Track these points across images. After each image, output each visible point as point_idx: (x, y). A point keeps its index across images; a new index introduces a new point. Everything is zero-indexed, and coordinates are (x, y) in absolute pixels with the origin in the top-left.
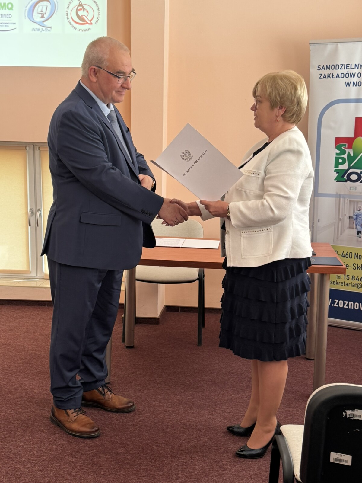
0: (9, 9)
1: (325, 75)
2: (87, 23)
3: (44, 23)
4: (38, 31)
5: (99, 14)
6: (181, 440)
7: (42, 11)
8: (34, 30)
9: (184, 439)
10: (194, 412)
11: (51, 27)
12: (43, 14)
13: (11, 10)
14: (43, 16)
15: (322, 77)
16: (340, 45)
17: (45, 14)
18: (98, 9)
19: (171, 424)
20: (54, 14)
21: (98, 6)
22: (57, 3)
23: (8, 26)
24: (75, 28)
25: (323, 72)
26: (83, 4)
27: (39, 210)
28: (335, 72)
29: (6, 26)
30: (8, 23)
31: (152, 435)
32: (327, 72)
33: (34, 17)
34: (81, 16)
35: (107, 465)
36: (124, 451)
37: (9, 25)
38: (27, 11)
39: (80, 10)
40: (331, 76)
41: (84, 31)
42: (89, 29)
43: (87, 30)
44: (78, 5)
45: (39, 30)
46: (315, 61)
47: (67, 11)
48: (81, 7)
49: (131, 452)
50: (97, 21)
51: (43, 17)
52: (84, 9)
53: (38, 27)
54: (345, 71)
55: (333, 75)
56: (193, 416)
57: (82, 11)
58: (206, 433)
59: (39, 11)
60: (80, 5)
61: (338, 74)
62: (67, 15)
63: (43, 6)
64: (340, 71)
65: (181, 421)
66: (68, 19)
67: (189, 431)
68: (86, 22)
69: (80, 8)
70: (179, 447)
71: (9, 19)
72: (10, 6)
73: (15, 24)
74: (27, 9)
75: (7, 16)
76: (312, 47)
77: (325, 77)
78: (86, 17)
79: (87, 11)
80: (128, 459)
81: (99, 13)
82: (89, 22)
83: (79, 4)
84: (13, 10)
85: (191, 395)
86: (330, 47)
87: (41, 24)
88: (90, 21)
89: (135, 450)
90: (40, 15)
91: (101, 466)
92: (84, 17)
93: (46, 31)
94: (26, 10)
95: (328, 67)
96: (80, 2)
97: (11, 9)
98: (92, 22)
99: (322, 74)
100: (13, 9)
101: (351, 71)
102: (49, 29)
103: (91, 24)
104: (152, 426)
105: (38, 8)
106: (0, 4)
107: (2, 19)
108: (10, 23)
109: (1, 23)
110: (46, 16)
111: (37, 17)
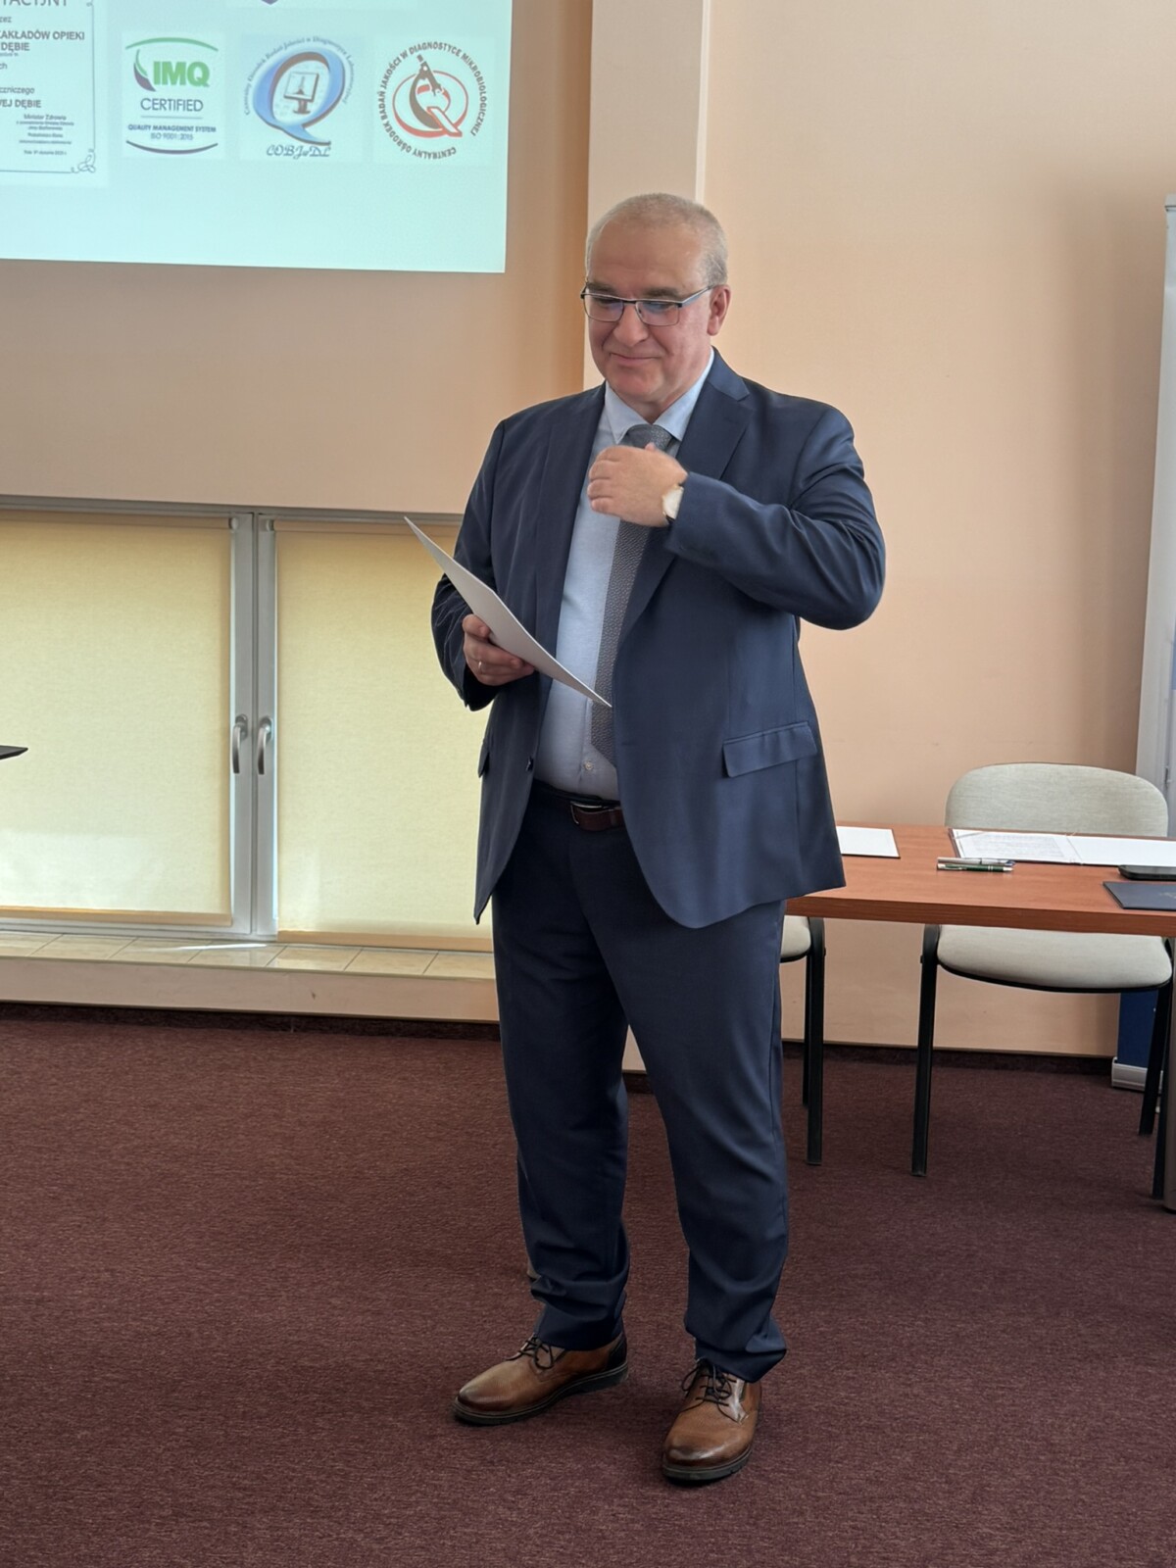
0: (193, 82)
2: (446, 132)
3: (309, 129)
4: (287, 154)
5: (483, 105)
7: (301, 91)
8: (274, 150)
11: (328, 144)
12: (306, 101)
13: (201, 87)
14: (305, 106)
18: (482, 88)
20: (341, 102)
21: (480, 79)
22: (351, 65)
23: (191, 137)
24: (405, 146)
26: (432, 70)
29: (183, 137)
30: (190, 129)
33: (275, 109)
34: (425, 109)
37: (194, 133)
38: (252, 89)
39: (424, 88)
41: (435, 156)
42: (452, 151)
43: (444, 154)
44: (417, 73)
45: (289, 151)
48: (425, 82)
50: (477, 127)
51: (302, 109)
52: (436, 86)
53: (288, 141)
57: (431, 92)
59: (292, 90)
60: (425, 73)
62: (382, 106)
63: (304, 74)
66: (385, 117)
68: (440, 130)
69: (421, 83)
71: (194, 113)
72: (198, 73)
73: (214, 130)
74: (255, 81)
75: (187, 104)
78: (443, 113)
79: (446, 94)
81: (483, 99)
82: (452, 129)
83: (421, 70)
84: (206, 85)
87: (297, 132)
88: (455, 125)
90: (295, 105)
92: (436, 112)
93: (313, 155)
94: (249, 86)
96: (425, 64)
97: (203, 82)
98: (460, 127)
100: (208, 81)
102: (323, 149)
103: (459, 134)
105: (289, 83)
106: (167, 65)
107: (172, 113)
108: (198, 129)
109: (169, 128)
110: (313, 108)
111: (285, 112)
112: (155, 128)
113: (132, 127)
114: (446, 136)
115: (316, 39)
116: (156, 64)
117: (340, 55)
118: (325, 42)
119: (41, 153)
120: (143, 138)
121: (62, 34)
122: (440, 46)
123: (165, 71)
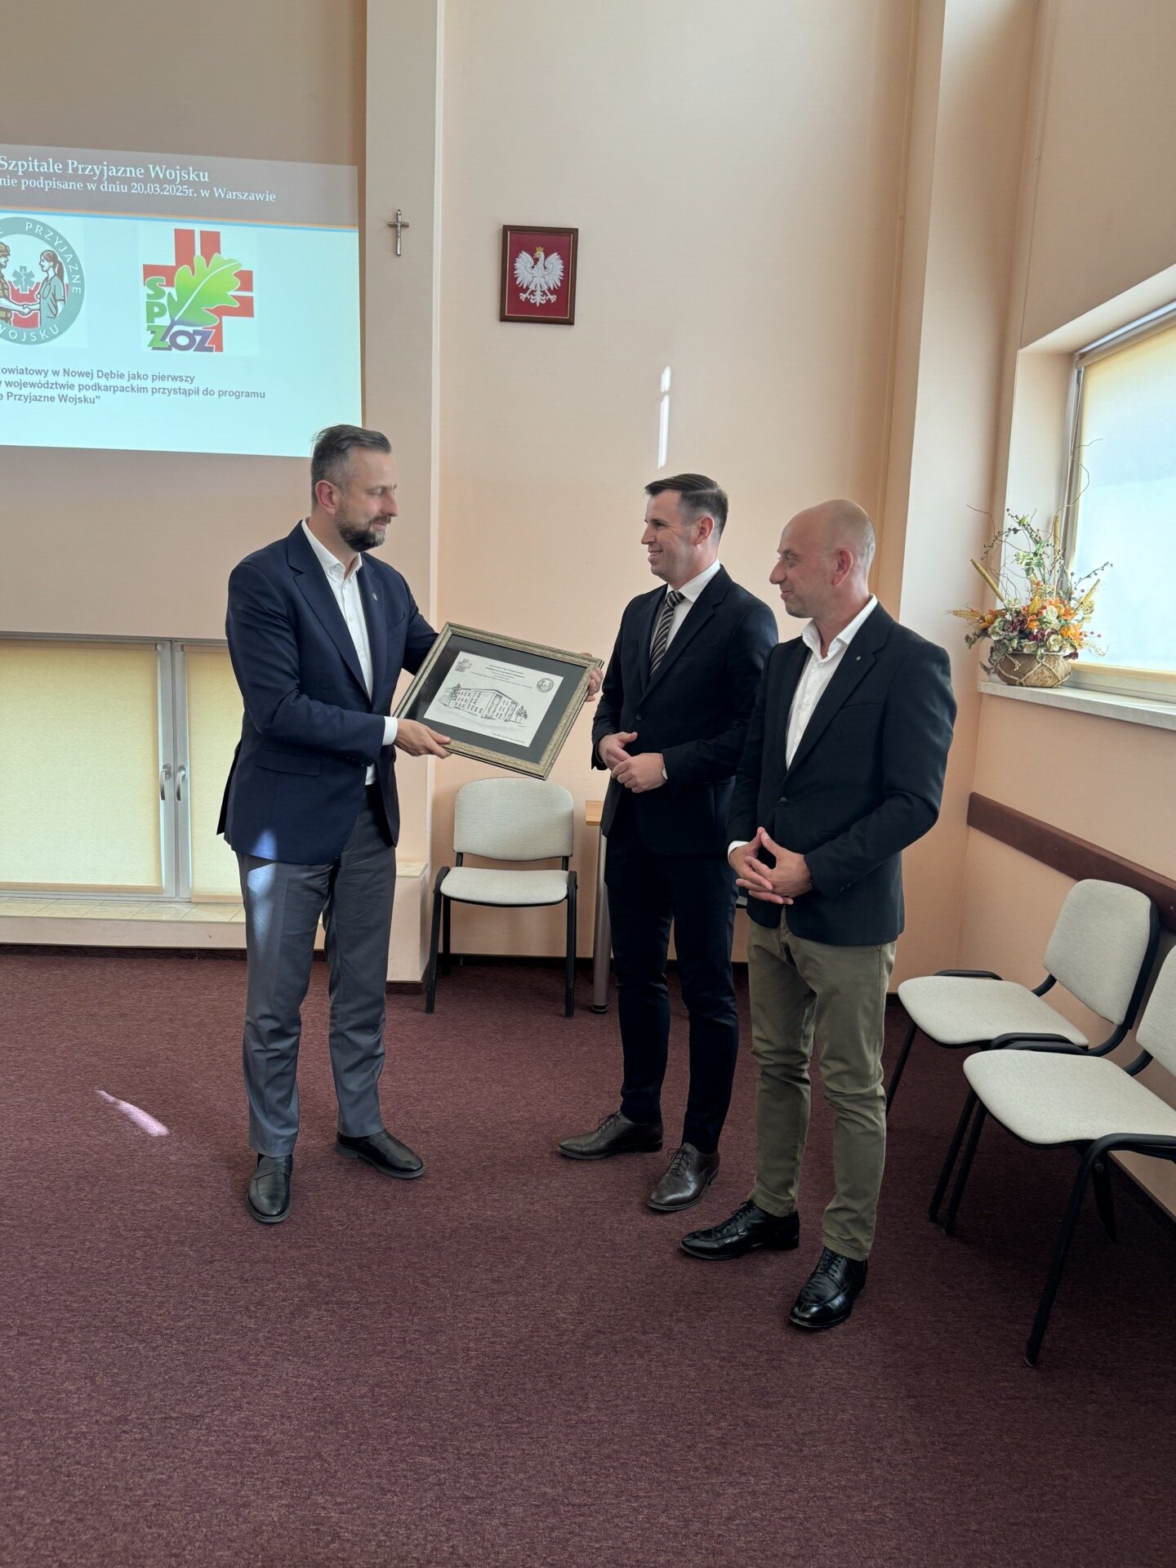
6: (471, 1266)
9: (478, 1263)
10: (496, 1196)
19: (451, 1228)
31: (412, 1257)
35: (323, 1333)
36: (355, 1298)
49: (371, 1299)
56: (496, 1207)
58: (522, 1248)
65: (471, 1221)
67: (486, 1244)
70: (469, 1282)
80: (364, 1316)
85: (489, 1158)
89: (378, 1295)
91: (309, 1337)
104: (413, 1235)
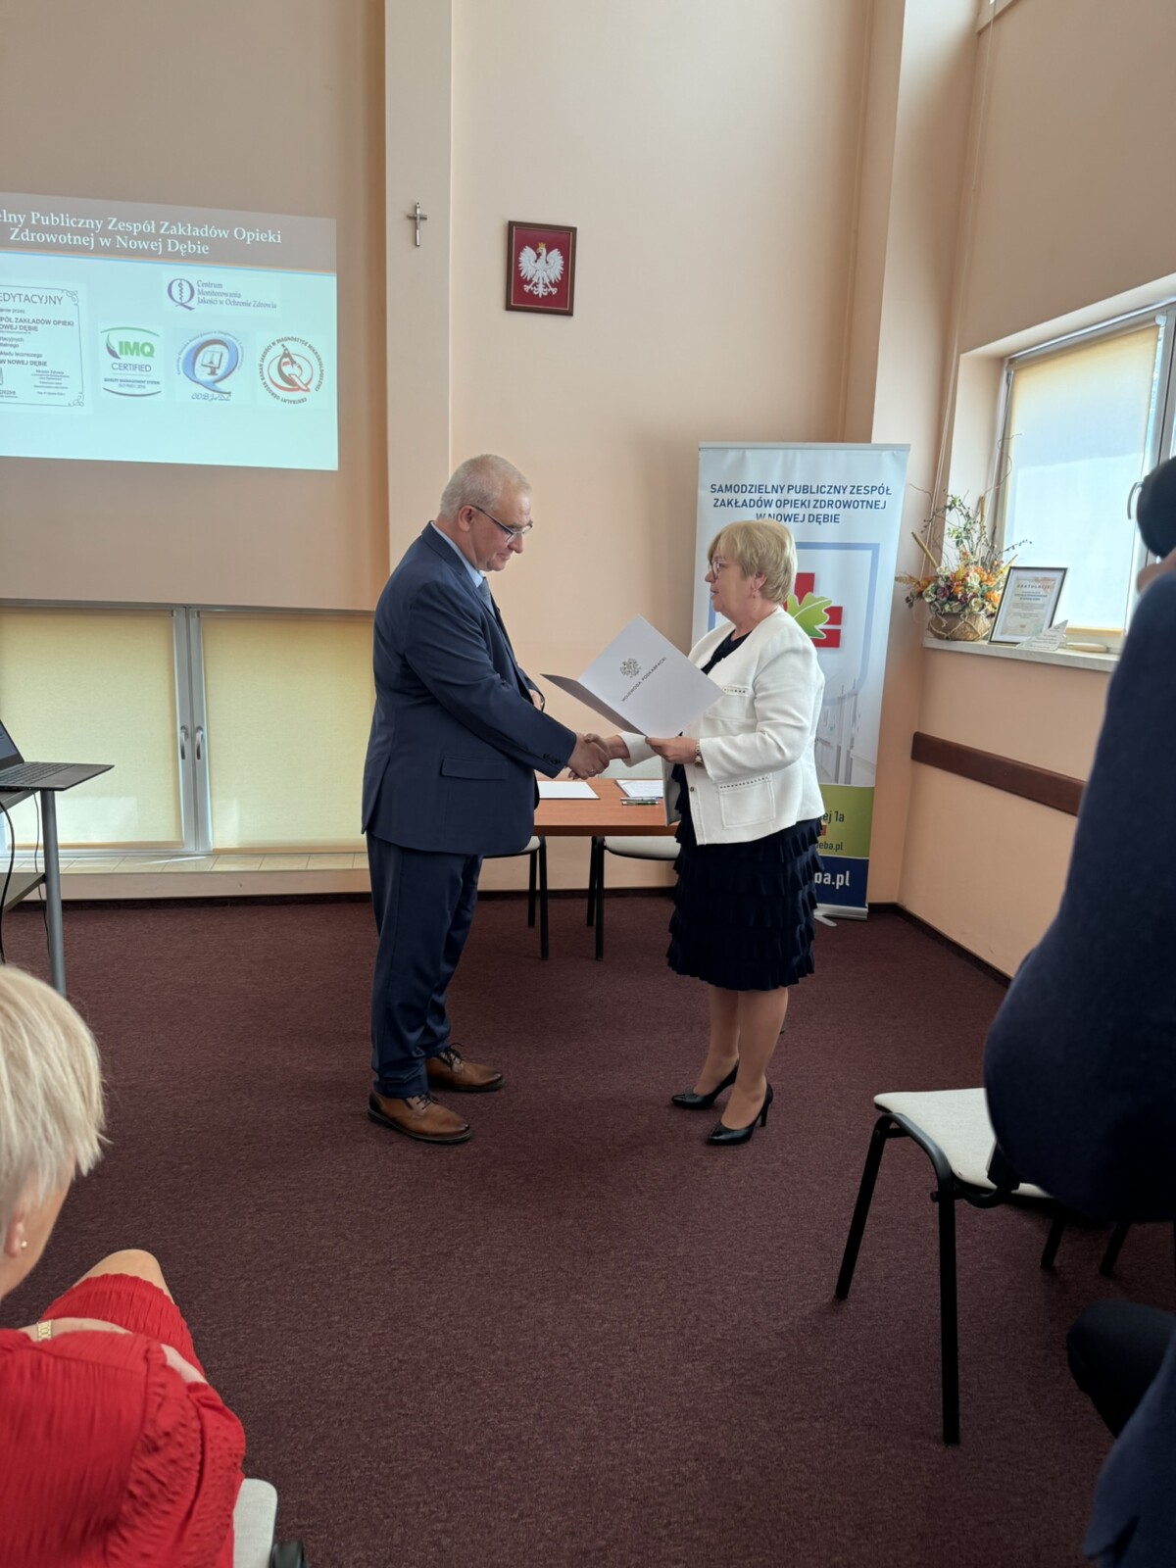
0: (144, 354)
1: (723, 501)
2: (300, 388)
3: (217, 385)
4: (205, 399)
5: (322, 375)
7: (211, 363)
8: (197, 396)
11: (229, 393)
12: (215, 368)
13: (150, 358)
14: (214, 371)
15: (719, 504)
16: (748, 453)
17: (219, 368)
18: (321, 365)
20: (236, 370)
21: (319, 359)
22: (242, 348)
23: (144, 387)
24: (276, 396)
25: (721, 496)
26: (291, 353)
27: (200, 728)
28: (741, 497)
29: (139, 387)
30: (144, 382)
32: (727, 496)
33: (196, 372)
34: (287, 374)
37: (146, 384)
38: (181, 361)
39: (286, 363)
40: (733, 502)
41: (294, 402)
42: (303, 400)
43: (300, 401)
44: (282, 353)
46: (706, 479)
47: (261, 365)
48: (287, 360)
50: (318, 387)
51: (213, 373)
52: (293, 362)
53: (204, 391)
54: (756, 496)
55: (736, 503)
57: (290, 366)
59: (206, 362)
60: (286, 355)
61: (745, 501)
62: (261, 372)
63: (213, 352)
64: (747, 496)
66: (263, 379)
68: (297, 387)
71: (145, 373)
72: (147, 349)
73: (158, 383)
74: (183, 356)
75: (141, 367)
76: (701, 453)
77: (723, 504)
78: (298, 378)
79: (300, 367)
81: (322, 371)
82: (304, 387)
83: (284, 353)
84: (152, 356)
86: (732, 455)
87: (210, 386)
88: (306, 385)
90: (208, 370)
92: (294, 377)
93: (222, 400)
94: (179, 358)
95: (729, 488)
96: (286, 349)
97: (151, 354)
98: (309, 386)
99: (718, 500)
100: (155, 354)
101: (766, 497)
102: (226, 396)
103: (308, 390)
105: (204, 357)
106: (128, 344)
107: (133, 372)
108: (149, 382)
109: (130, 381)
110: (220, 372)
111: (203, 374)
112: (121, 381)
113: (106, 380)
114: (300, 391)
115: (220, 332)
116: (121, 343)
117: (235, 342)
118: (225, 334)
119: (49, 394)
120: (114, 387)
121: (59, 322)
122: (295, 339)
123: (126, 347)
